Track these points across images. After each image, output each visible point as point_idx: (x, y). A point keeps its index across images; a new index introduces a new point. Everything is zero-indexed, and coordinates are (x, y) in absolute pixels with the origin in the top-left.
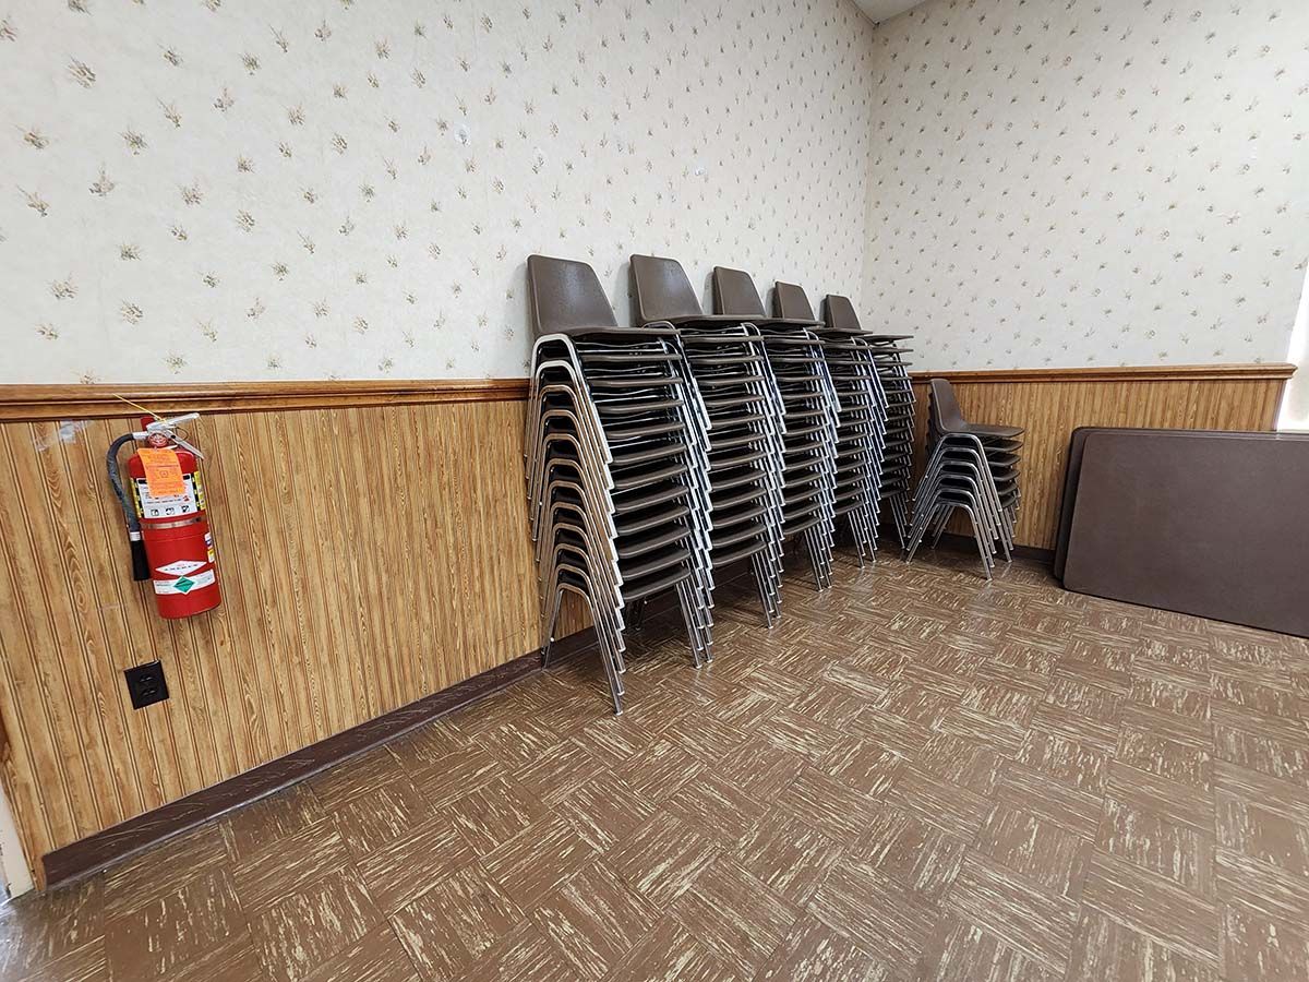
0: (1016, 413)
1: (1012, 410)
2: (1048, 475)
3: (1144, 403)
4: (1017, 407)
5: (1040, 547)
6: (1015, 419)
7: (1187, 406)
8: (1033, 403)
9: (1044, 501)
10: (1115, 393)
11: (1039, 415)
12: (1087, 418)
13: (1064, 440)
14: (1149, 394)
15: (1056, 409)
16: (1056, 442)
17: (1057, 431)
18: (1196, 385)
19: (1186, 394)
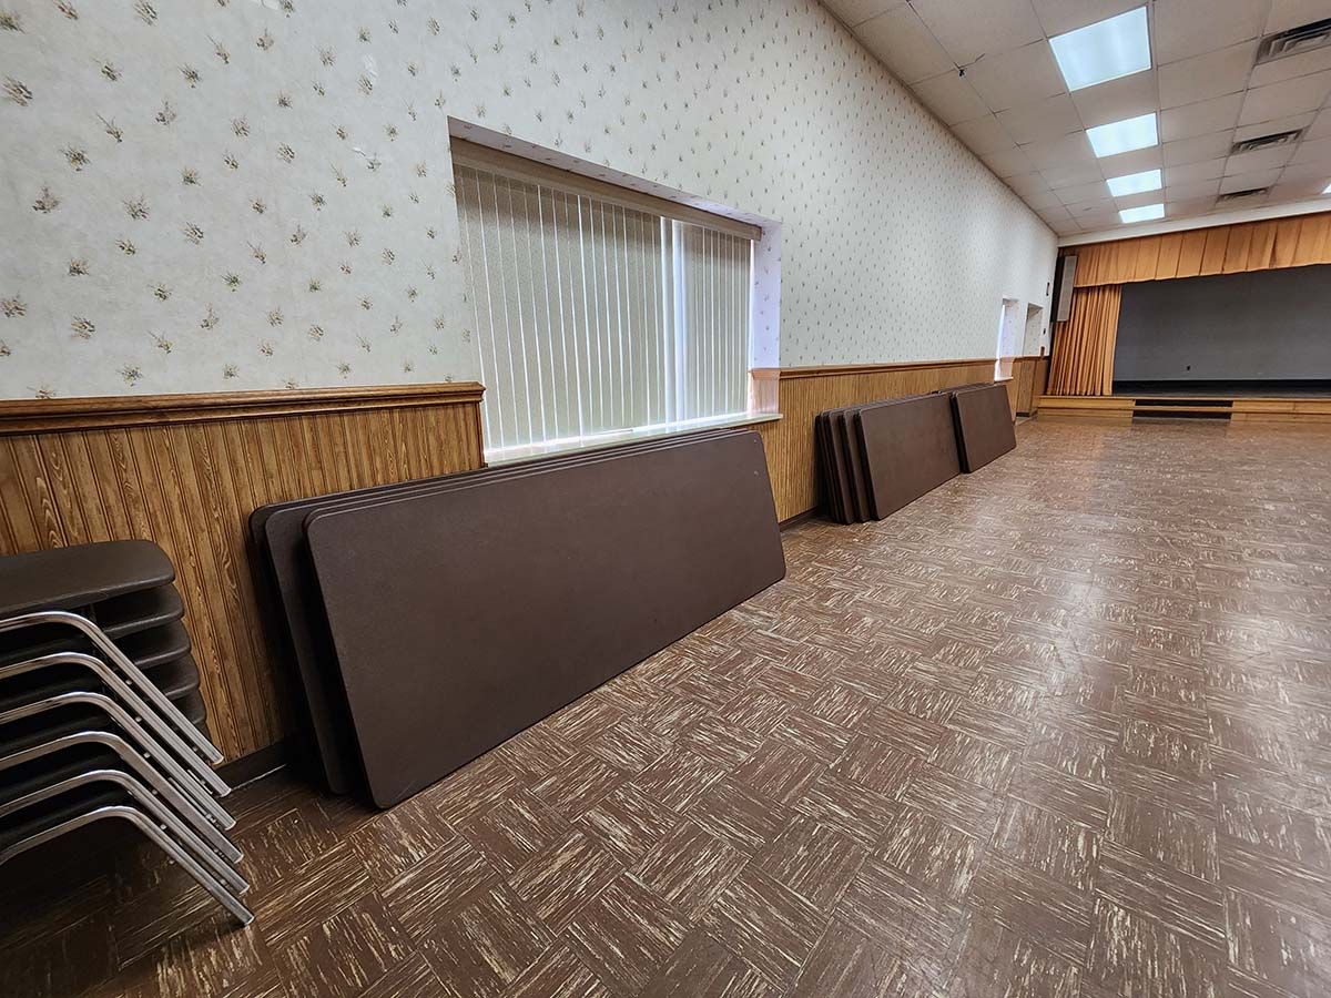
0: (92, 505)
1: (79, 500)
2: (221, 615)
3: (342, 449)
4: (89, 489)
5: (252, 750)
6: (97, 519)
7: (395, 446)
8: (131, 477)
9: (231, 664)
10: (293, 436)
11: (155, 503)
12: (259, 490)
13: (229, 539)
14: (344, 435)
15: (191, 479)
16: (215, 549)
17: (209, 526)
18: (396, 415)
19: (389, 428)
